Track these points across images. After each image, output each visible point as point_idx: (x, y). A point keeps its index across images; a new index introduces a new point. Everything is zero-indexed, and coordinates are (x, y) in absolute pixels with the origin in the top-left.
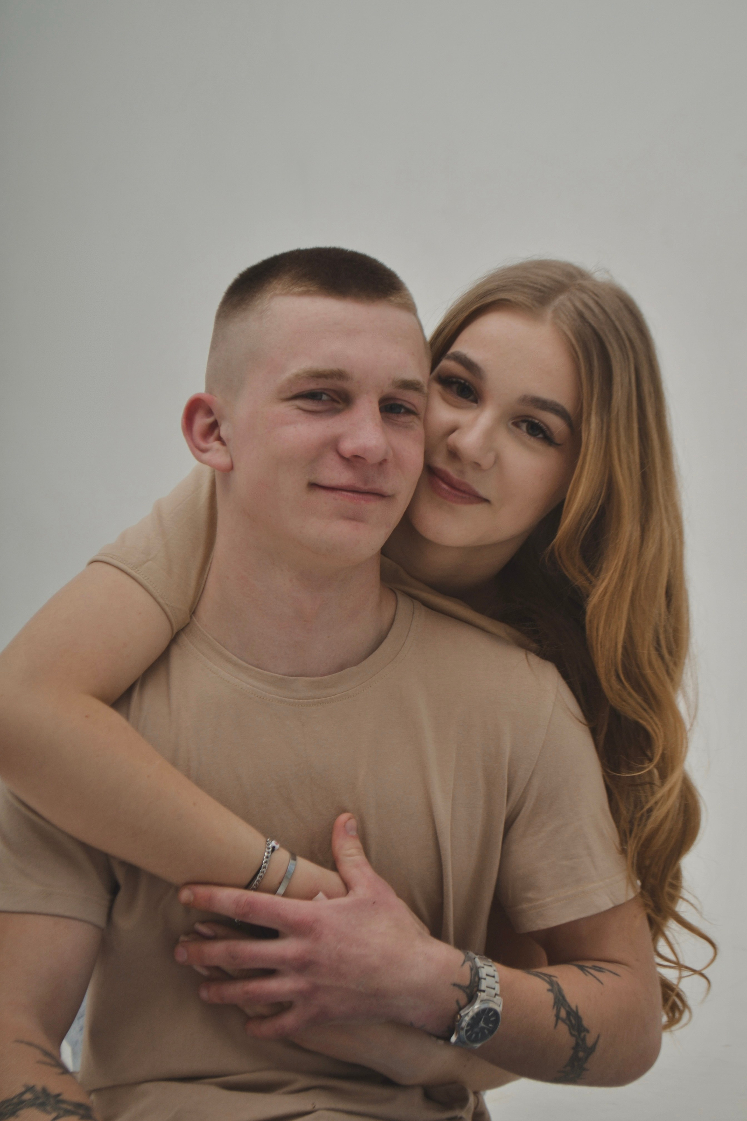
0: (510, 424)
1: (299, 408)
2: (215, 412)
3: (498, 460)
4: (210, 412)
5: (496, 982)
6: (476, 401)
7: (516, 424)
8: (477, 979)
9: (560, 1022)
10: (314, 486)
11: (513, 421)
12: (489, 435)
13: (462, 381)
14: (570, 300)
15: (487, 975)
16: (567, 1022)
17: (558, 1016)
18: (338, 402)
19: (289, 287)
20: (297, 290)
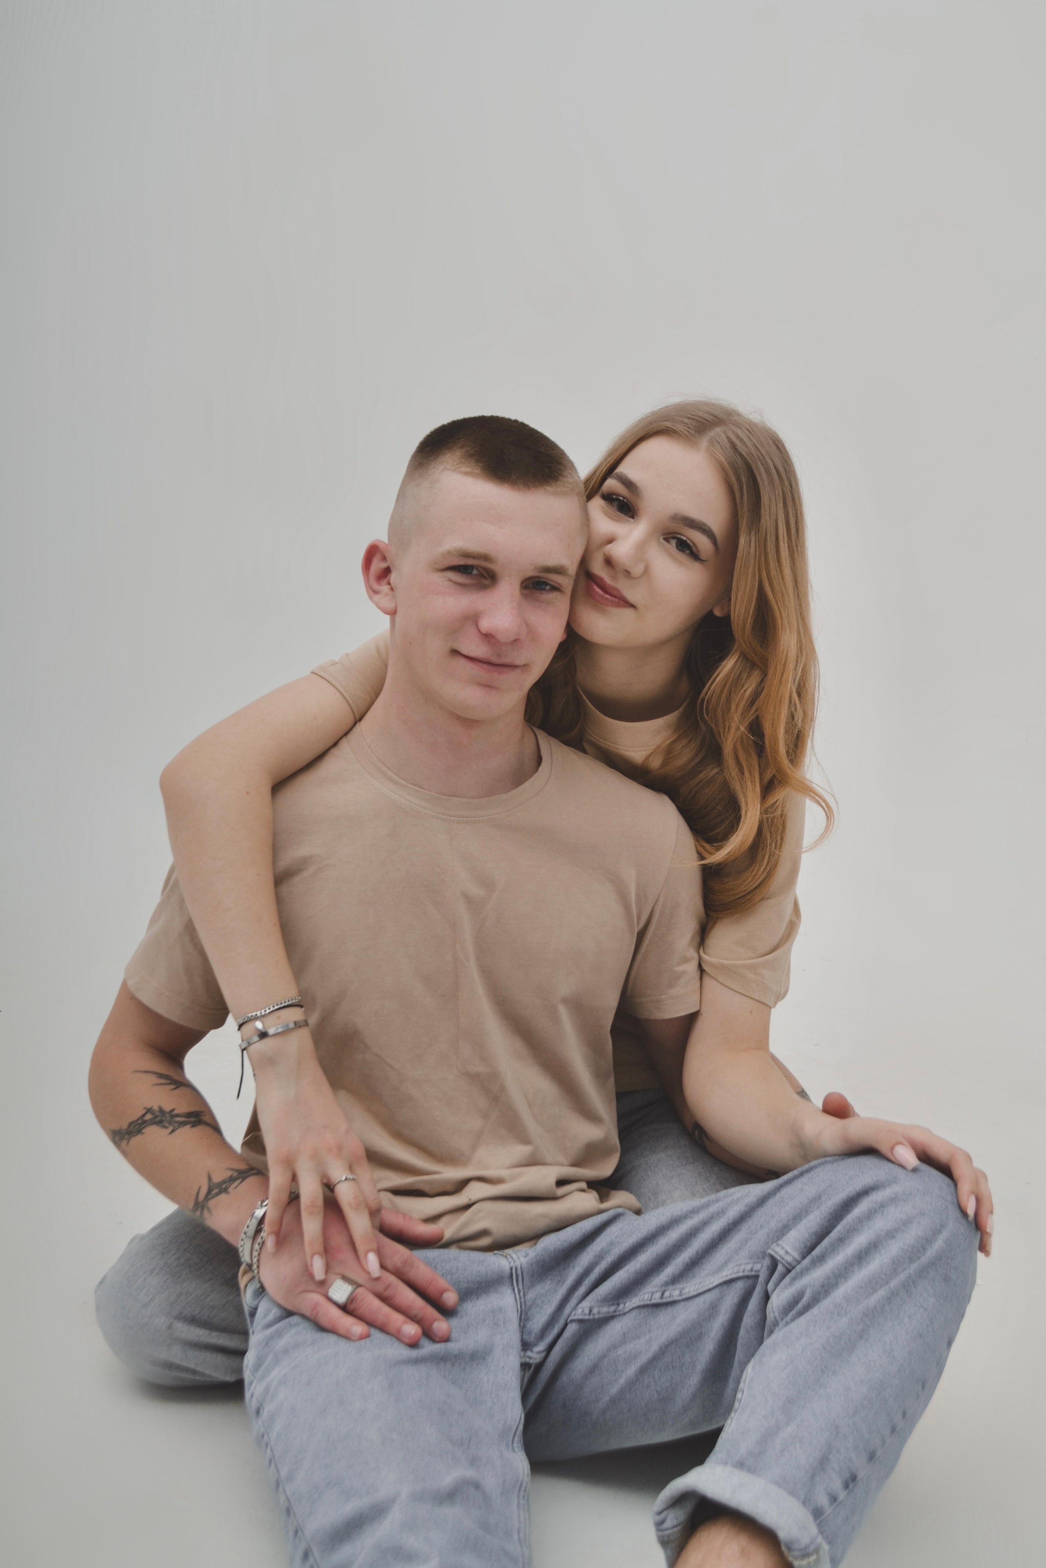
0: (662, 540)
2: (388, 559)
3: (647, 571)
6: (633, 517)
7: (667, 540)
11: (664, 537)
12: (641, 546)
13: (623, 499)
14: (725, 433)
18: (485, 578)
19: (457, 464)
20: (465, 469)
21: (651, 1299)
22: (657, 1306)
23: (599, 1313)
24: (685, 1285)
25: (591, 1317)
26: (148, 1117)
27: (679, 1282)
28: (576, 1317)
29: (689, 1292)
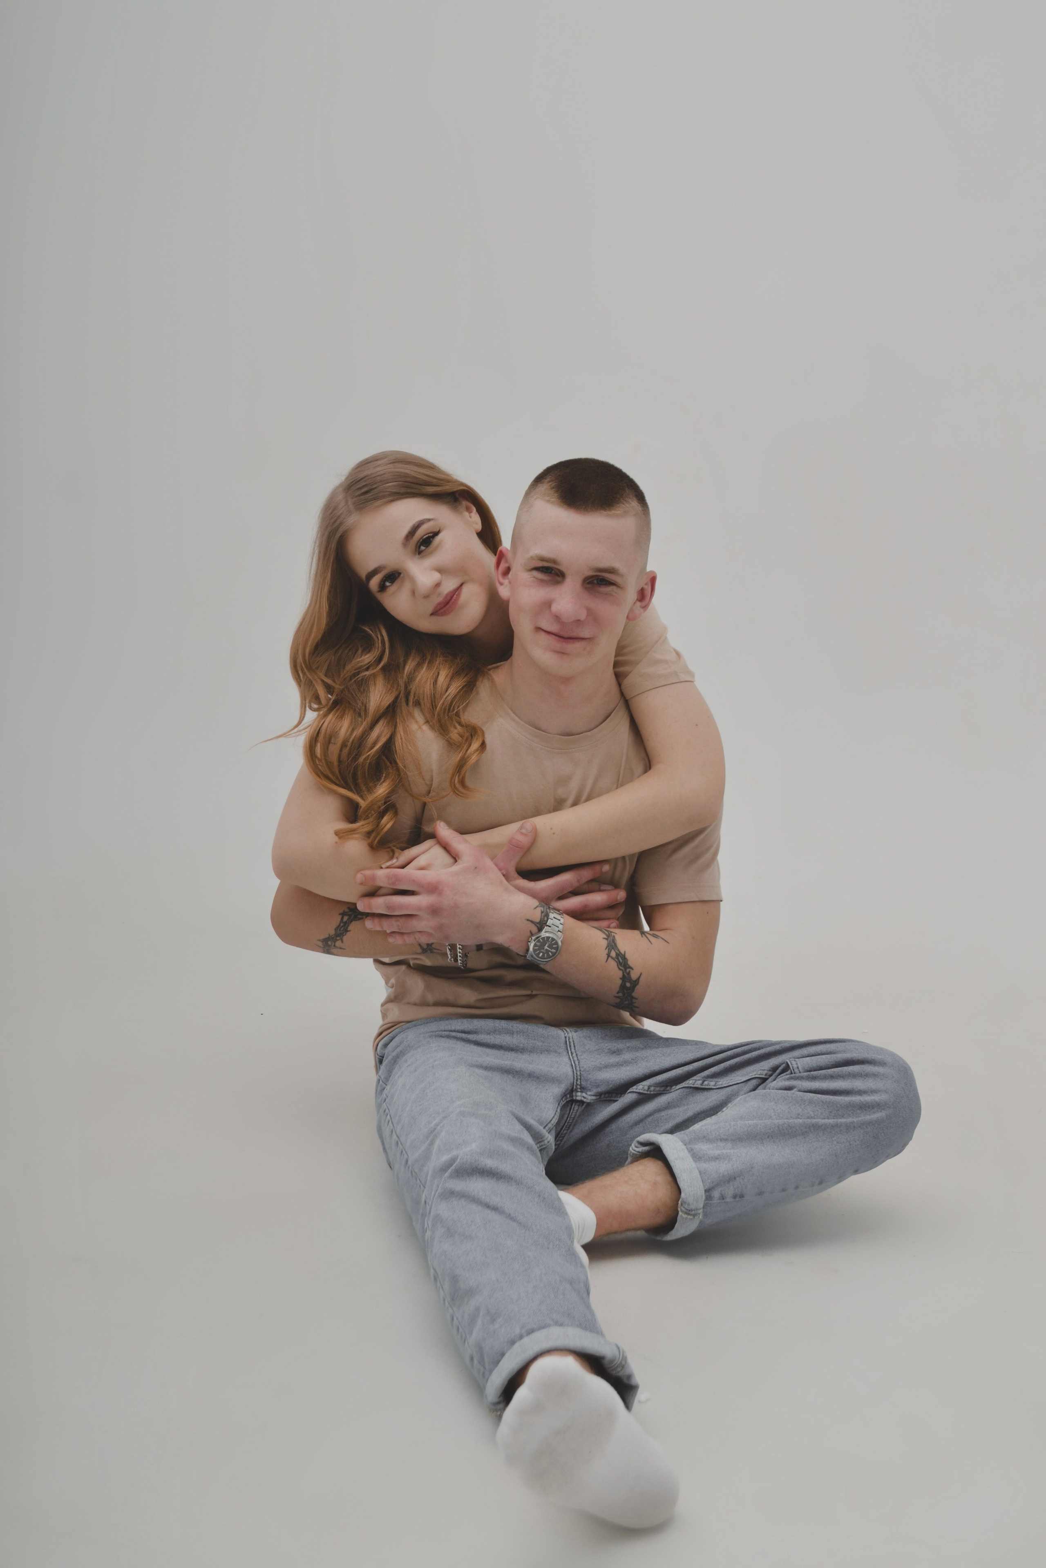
1: (534, 577)
4: (507, 561)
5: (561, 924)
8: (546, 919)
9: (610, 959)
10: (539, 629)
13: (385, 578)
15: (554, 918)
16: (617, 960)
17: (609, 955)
18: (558, 576)
21: (694, 1084)
22: (697, 1089)
23: (654, 1091)
24: (719, 1080)
25: (649, 1092)
26: (346, 918)
27: (716, 1078)
28: (638, 1091)
29: (722, 1084)
